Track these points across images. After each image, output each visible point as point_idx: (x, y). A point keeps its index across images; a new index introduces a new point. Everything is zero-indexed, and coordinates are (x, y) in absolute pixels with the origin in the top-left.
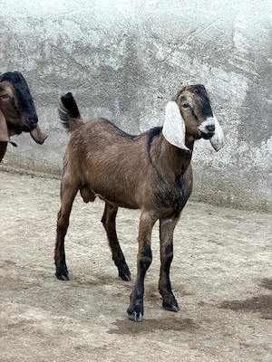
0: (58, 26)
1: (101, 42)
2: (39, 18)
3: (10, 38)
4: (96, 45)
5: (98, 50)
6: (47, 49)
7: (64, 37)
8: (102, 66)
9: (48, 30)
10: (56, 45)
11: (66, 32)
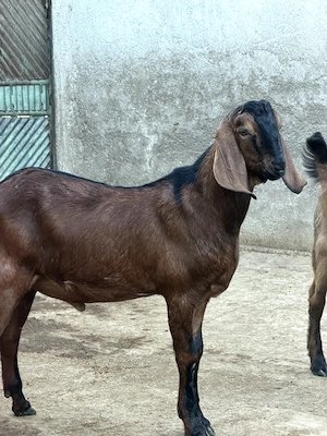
0: (249, 59)
1: (307, 75)
2: (224, 51)
3: (187, 80)
4: (301, 79)
5: (304, 85)
6: (236, 89)
7: (257, 73)
8: (309, 105)
9: (236, 65)
10: (248, 83)
11: (259, 65)
